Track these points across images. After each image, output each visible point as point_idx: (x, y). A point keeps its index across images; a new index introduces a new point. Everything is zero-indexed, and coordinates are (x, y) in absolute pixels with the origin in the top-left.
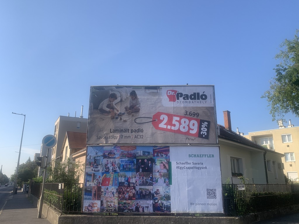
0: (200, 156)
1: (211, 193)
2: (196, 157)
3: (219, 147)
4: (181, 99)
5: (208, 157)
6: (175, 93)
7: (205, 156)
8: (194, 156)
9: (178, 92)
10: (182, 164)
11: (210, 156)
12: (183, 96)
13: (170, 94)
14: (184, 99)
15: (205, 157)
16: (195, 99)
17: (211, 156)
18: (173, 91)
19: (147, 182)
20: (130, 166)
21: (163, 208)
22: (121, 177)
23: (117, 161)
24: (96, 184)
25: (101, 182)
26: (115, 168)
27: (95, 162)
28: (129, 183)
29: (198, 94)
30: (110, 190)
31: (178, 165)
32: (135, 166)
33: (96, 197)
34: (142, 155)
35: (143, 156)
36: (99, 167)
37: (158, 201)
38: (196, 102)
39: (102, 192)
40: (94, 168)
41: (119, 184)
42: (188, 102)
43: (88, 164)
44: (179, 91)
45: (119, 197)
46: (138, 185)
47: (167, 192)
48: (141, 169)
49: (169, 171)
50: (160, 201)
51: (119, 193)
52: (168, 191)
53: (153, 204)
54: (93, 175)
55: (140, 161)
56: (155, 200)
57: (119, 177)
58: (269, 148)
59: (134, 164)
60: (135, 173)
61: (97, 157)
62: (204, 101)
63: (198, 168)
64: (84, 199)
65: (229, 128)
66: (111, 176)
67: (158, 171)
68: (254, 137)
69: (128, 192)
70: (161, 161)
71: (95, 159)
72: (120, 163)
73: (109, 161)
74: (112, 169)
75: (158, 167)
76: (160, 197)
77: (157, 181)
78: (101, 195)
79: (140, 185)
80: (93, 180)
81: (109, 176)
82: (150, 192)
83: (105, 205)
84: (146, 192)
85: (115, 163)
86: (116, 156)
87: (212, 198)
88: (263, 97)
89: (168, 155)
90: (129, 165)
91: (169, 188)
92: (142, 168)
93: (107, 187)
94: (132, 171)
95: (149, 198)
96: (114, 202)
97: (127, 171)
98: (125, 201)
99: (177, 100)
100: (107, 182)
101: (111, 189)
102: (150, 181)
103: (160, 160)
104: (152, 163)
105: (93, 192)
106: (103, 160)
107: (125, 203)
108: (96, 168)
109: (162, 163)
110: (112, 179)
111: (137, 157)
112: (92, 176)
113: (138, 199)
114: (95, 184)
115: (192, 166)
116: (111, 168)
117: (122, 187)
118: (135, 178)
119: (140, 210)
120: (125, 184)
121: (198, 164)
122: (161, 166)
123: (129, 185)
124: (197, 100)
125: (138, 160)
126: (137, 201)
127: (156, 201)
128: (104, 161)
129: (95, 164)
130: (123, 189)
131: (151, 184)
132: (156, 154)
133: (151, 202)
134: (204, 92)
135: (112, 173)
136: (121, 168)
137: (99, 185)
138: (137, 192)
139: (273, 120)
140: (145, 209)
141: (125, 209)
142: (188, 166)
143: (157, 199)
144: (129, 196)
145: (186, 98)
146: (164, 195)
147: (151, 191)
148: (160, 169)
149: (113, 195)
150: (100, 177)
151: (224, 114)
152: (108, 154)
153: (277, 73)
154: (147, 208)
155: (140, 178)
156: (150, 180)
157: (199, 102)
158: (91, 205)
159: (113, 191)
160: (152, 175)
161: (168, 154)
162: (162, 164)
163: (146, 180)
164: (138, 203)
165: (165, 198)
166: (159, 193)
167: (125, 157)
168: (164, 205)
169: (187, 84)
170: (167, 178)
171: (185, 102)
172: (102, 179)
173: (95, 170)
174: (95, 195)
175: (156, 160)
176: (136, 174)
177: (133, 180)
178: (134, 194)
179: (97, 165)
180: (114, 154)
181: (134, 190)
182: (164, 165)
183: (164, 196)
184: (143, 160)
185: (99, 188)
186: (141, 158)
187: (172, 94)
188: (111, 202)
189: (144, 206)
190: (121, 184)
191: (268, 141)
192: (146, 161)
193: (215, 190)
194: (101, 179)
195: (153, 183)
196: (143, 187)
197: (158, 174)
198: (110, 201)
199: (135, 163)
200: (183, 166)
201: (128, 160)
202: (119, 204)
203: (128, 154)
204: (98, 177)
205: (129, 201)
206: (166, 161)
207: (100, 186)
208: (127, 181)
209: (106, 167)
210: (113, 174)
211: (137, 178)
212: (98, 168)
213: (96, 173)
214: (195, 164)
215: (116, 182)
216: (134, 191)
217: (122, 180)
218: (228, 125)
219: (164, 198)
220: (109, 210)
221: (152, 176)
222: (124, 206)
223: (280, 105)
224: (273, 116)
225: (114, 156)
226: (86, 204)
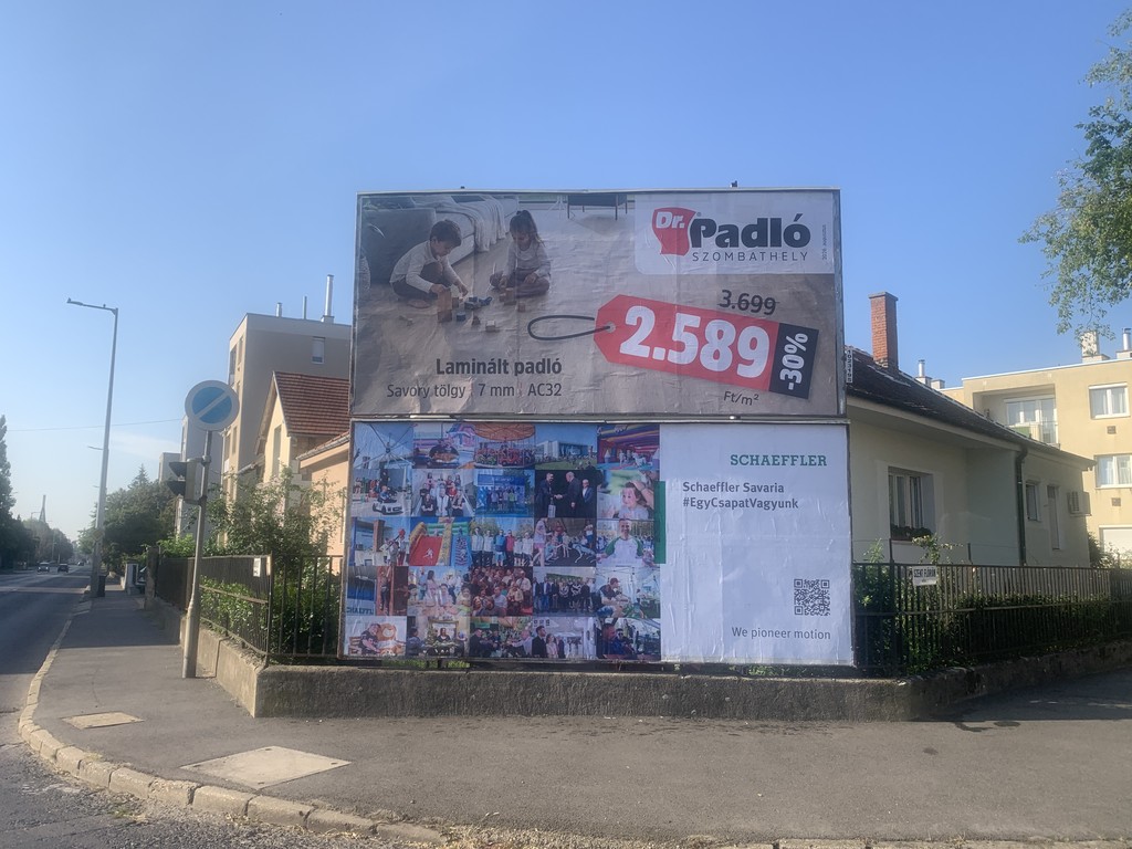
0: (774, 460)
1: (810, 595)
2: (757, 464)
3: (848, 425)
4: (709, 243)
5: (802, 464)
6: (686, 221)
7: (793, 460)
8: (752, 460)
9: (695, 217)
10: (707, 488)
11: (811, 460)
12: (717, 234)
13: (667, 225)
14: (720, 242)
15: (793, 464)
16: (761, 242)
17: (817, 460)
18: (676, 211)
19: (574, 553)
20: (514, 497)
21: (633, 645)
22: (482, 535)
23: (466, 476)
24: (389, 557)
25: (408, 552)
26: (456, 504)
27: (384, 481)
28: (509, 557)
29: (776, 223)
30: (439, 579)
31: (690, 494)
32: (532, 496)
33: (391, 604)
34: (556, 455)
35: (560, 460)
36: (401, 497)
37: (616, 620)
38: (767, 256)
39: (413, 586)
40: (380, 500)
41: (474, 558)
42: (735, 256)
43: (358, 487)
44: (699, 214)
45: (473, 604)
46: (542, 561)
47: (649, 589)
48: (552, 508)
49: (657, 515)
50: (620, 621)
51: (474, 588)
52: (651, 584)
53: (597, 632)
54: (376, 525)
55: (549, 477)
56: (602, 615)
57: (474, 533)
58: (1036, 436)
59: (528, 489)
60: (532, 520)
61: (392, 461)
62: (797, 251)
63: (765, 505)
64: (346, 610)
65: (888, 358)
66: (445, 530)
67: (616, 516)
68: (984, 398)
69: (506, 587)
70: (628, 478)
71: (383, 470)
72: (476, 484)
73: (435, 478)
74: (445, 505)
75: (615, 498)
76: (624, 604)
77: (610, 551)
78: (409, 597)
79: (550, 563)
80: (380, 543)
81: (436, 531)
82: (586, 589)
83: (423, 633)
84: (570, 587)
85: (457, 484)
86: (462, 461)
87: (814, 611)
88: (1028, 238)
89: (655, 457)
90: (509, 492)
91: (655, 573)
92: (556, 502)
93: (428, 569)
94: (519, 513)
95: (582, 607)
96: (456, 623)
97: (501, 514)
98: (493, 620)
99: (692, 250)
100: (430, 552)
101: (445, 575)
102: (584, 549)
103: (623, 477)
104: (593, 486)
105: (380, 587)
106: (414, 475)
107: (494, 627)
108: (388, 501)
109: (630, 485)
110: (446, 542)
111: (540, 463)
112: (376, 531)
113: (542, 611)
114: (386, 557)
115: (741, 495)
116: (443, 503)
117: (484, 570)
118: (530, 539)
119: (549, 651)
120: (495, 561)
121: (767, 489)
122: (627, 495)
123: (509, 565)
124: (769, 249)
125: (540, 476)
126: (539, 619)
127: (608, 620)
128: (418, 477)
129: (385, 488)
130: (487, 578)
131: (590, 561)
132: (607, 455)
133: (588, 623)
134: (798, 216)
135: (448, 521)
136: (481, 503)
137: (401, 560)
138: (539, 587)
139: (1060, 331)
140: (567, 646)
141: (495, 645)
142: (728, 496)
143: (611, 612)
144: (509, 601)
145: (727, 241)
146: (638, 600)
147: (590, 585)
148: (624, 507)
149: (450, 598)
150: (402, 534)
151: (873, 305)
152: (432, 453)
153: (1089, 142)
154: (573, 646)
155: (548, 539)
156: (587, 546)
157: (780, 256)
158: (373, 632)
159: (450, 583)
160: (595, 526)
161: (653, 453)
162: (632, 489)
163: (570, 545)
164: (540, 627)
165: (641, 608)
166: (618, 593)
167: (496, 463)
168: (635, 634)
169: (735, 185)
170: (648, 539)
171: (723, 255)
172: (411, 542)
173: (384, 508)
174: (386, 596)
175: (608, 474)
176: (536, 523)
177: (524, 547)
178: (527, 595)
179: (393, 492)
180: (454, 451)
181: (526, 580)
182: (638, 493)
183: (635, 604)
184: (560, 475)
185: (401, 574)
186: (552, 467)
187: (674, 226)
188: (446, 621)
189: (565, 635)
190: (480, 560)
191: (1037, 412)
192: (570, 477)
193: (825, 584)
194: (406, 540)
195: (598, 555)
196: (558, 570)
197: (614, 524)
198: (441, 619)
199: (532, 485)
200: (707, 496)
201: (505, 475)
202: (473, 628)
203: (505, 452)
204: (395, 534)
205: (510, 620)
206: (644, 480)
207: (405, 564)
208: (503, 548)
209: (424, 498)
210: (450, 525)
211: (538, 539)
212: (395, 501)
213: (389, 521)
214: (754, 489)
215: (463, 551)
216: (526, 584)
217: (487, 544)
218: (884, 349)
219: (638, 610)
220: (439, 648)
221: (595, 533)
222: (493, 638)
223: (1091, 272)
224: (1061, 312)
225: (453, 461)
226: (354, 627)
